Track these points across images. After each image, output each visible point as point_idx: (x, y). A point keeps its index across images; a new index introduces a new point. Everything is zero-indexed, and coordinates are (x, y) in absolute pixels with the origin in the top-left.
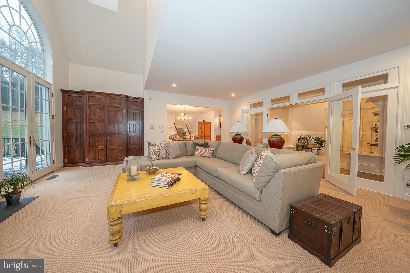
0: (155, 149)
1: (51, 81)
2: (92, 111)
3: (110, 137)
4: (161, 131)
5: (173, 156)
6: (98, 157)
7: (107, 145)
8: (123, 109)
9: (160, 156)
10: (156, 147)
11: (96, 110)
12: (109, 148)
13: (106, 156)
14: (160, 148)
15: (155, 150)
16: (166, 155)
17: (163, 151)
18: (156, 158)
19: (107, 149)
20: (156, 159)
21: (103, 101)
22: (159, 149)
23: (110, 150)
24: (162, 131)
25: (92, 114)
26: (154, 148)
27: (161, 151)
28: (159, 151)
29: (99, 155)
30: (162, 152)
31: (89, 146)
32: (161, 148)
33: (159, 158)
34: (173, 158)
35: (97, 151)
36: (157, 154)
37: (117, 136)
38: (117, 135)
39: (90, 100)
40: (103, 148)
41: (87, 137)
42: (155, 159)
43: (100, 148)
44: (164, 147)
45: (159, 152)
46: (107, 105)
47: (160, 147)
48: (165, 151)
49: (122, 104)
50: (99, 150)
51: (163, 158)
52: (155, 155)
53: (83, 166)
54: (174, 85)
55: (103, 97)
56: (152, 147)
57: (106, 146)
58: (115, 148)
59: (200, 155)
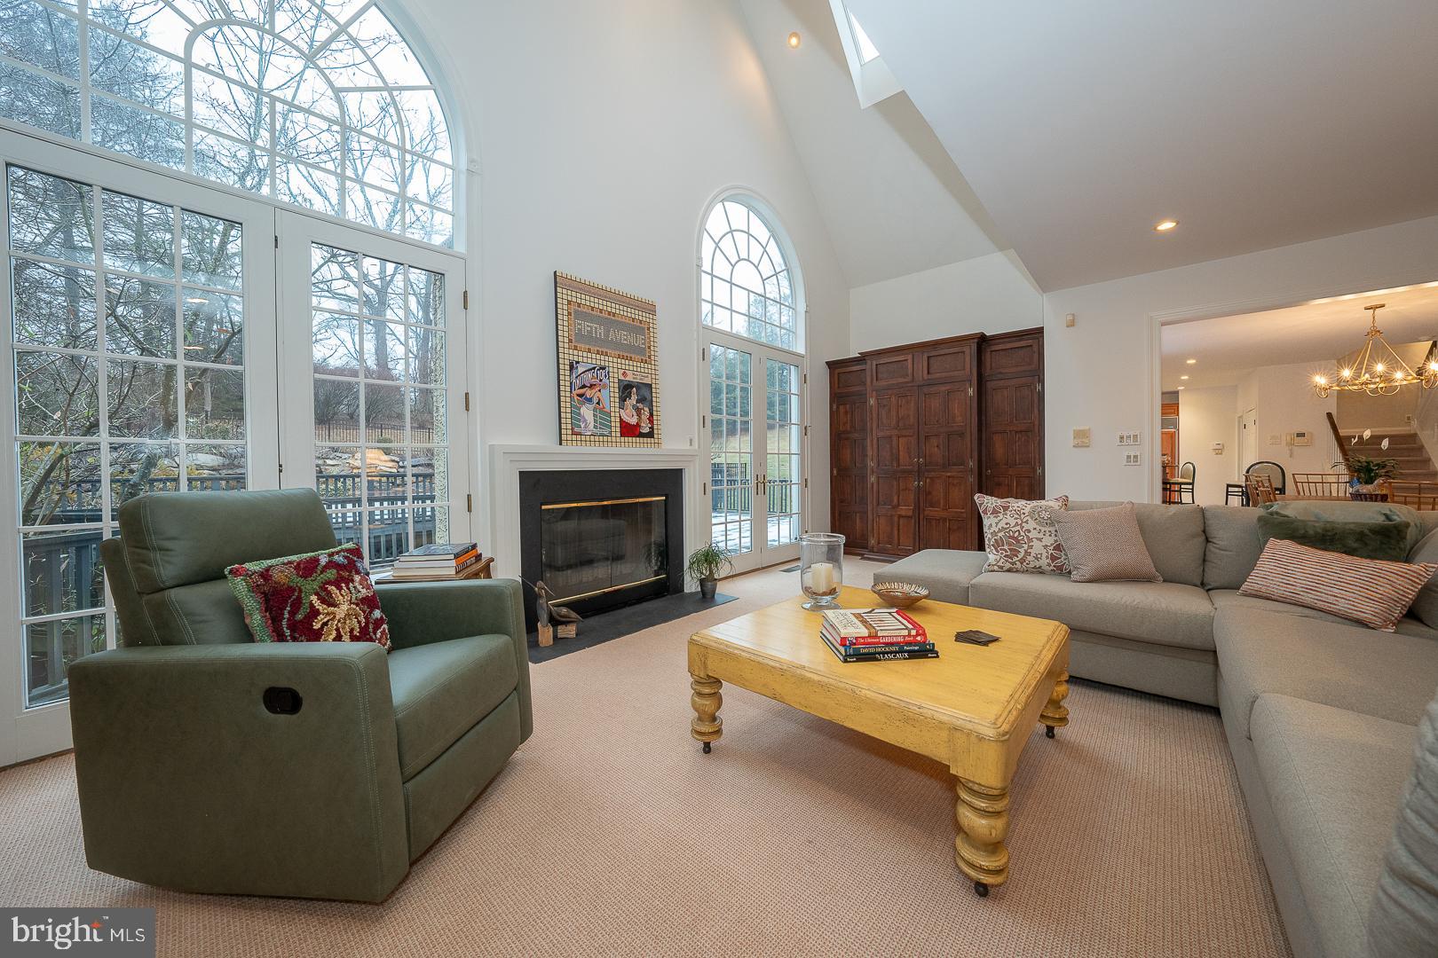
0: (1000, 526)
1: (801, 349)
2: (884, 406)
3: (928, 480)
4: (1129, 457)
5: (1087, 570)
6: (899, 540)
7: (922, 505)
8: (968, 385)
9: (1020, 557)
10: (1004, 521)
11: (893, 399)
12: (926, 513)
13: (917, 538)
14: (1026, 526)
15: (1000, 531)
16: (1053, 558)
17: (1040, 540)
18: (1000, 564)
19: (921, 517)
20: (1001, 567)
21: (910, 371)
22: (1018, 528)
23: (929, 520)
24: (1136, 457)
25: (883, 412)
26: (997, 524)
27: (1030, 540)
28: (1016, 539)
29: (901, 531)
30: (1035, 543)
31: (878, 504)
32: (1031, 525)
33: (1013, 564)
34: (1087, 576)
35: (896, 519)
36: (1006, 547)
37: (949, 477)
38: (949, 474)
39: (880, 376)
40: (910, 513)
41: (873, 479)
42: (996, 568)
43: (903, 513)
44: (1052, 524)
45: (1018, 541)
46: (921, 379)
47: (1027, 522)
48: (1049, 540)
49: (964, 369)
50: (900, 516)
51: (1039, 571)
52: (996, 549)
53: (864, 558)
54: (1166, 226)
55: (909, 357)
56: (992, 516)
57: (918, 508)
58: (944, 514)
59: (1278, 589)
